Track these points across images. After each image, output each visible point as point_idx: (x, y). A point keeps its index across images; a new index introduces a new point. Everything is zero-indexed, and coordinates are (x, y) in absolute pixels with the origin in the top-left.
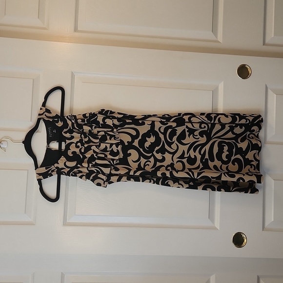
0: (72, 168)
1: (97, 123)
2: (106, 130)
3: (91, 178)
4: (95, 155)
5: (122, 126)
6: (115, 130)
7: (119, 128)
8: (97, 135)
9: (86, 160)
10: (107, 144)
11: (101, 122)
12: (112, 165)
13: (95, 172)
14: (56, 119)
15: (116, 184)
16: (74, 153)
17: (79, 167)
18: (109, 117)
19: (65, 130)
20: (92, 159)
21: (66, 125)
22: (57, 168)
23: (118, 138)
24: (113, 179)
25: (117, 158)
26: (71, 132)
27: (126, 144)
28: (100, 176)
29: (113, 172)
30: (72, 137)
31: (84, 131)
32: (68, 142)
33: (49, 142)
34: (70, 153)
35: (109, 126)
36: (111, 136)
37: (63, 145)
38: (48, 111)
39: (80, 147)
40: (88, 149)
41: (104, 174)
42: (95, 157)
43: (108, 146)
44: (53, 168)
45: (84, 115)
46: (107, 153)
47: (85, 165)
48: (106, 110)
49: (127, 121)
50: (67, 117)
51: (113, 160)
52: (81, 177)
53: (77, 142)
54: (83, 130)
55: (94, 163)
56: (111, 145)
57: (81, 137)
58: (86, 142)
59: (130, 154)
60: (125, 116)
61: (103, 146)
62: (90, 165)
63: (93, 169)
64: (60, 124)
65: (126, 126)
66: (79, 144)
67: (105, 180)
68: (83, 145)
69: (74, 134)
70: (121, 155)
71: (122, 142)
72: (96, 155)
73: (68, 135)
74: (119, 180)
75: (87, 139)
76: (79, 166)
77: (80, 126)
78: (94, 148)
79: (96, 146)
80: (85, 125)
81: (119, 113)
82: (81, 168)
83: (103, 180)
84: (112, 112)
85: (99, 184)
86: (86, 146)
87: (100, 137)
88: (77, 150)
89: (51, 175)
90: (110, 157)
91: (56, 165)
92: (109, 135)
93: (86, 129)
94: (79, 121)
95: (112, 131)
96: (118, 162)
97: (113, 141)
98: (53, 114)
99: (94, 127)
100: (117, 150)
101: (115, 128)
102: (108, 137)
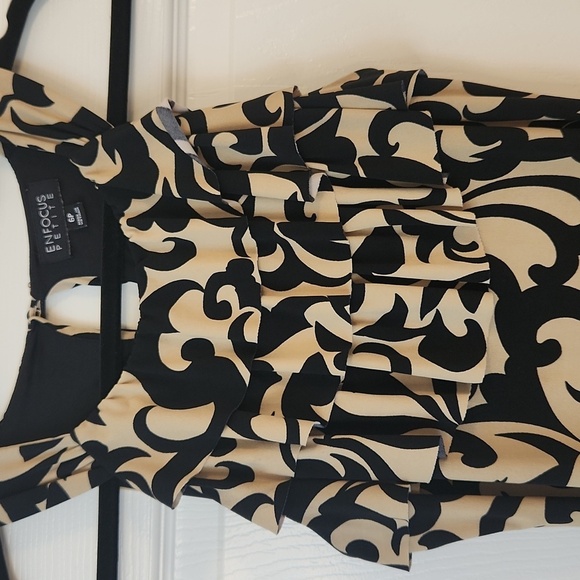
0: (187, 452)
1: (339, 153)
2: (392, 196)
3: (313, 511)
4: (329, 358)
5: (493, 168)
6: (454, 197)
7: (474, 184)
8: (336, 230)
9: (274, 393)
10: (403, 291)
11: (364, 148)
12: (441, 423)
13: (336, 477)
14: (82, 142)
15: (473, 549)
16: (197, 349)
17: (231, 445)
18: (414, 114)
19: (138, 207)
20: (311, 386)
21: (139, 173)
22: (93, 448)
23: (474, 246)
24: (456, 514)
25: (475, 375)
26: (172, 214)
27: (526, 283)
28: (373, 498)
29: (457, 470)
30: (185, 251)
31: (260, 209)
32: (157, 279)
33: (41, 286)
34: (171, 354)
35: (412, 174)
36: (429, 238)
37: (131, 301)
38: (31, 91)
39: (237, 312)
40: (284, 323)
41: (393, 486)
42: (334, 371)
43: (413, 297)
44: (68, 447)
45: (255, 109)
46: (408, 348)
47: (269, 426)
48: (390, 67)
49: (535, 134)
50: (147, 121)
51: (448, 389)
52: (246, 509)
53: (217, 281)
54: (251, 200)
55: (325, 412)
56: (434, 292)
57: (239, 247)
58: (274, 281)
59: (552, 350)
60: (518, 107)
61: (378, 300)
62: (305, 428)
63: (323, 453)
64: (104, 169)
65: (525, 169)
66: (227, 293)
67: (401, 523)
68: (250, 296)
69: (194, 231)
70: (496, 358)
71: (499, 274)
72: (340, 362)
73: (154, 239)
74: (491, 524)
75: (274, 262)
76: (228, 433)
77: (231, 181)
78: (321, 314)
79: (338, 303)
80: (263, 166)
81: (473, 89)
82: (246, 446)
83: (389, 523)
84: (429, 85)
85: (363, 550)
86: (271, 300)
87: (355, 243)
88: (217, 333)
89: (57, 496)
90: (425, 370)
91: (86, 431)
92: (413, 227)
93: (271, 193)
94: (224, 146)
95: (435, 202)
96: (480, 399)
97: (442, 267)
98: (62, 111)
99: (315, 181)
100: (469, 323)
101: (452, 184)
102: (410, 244)
